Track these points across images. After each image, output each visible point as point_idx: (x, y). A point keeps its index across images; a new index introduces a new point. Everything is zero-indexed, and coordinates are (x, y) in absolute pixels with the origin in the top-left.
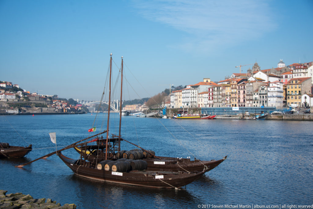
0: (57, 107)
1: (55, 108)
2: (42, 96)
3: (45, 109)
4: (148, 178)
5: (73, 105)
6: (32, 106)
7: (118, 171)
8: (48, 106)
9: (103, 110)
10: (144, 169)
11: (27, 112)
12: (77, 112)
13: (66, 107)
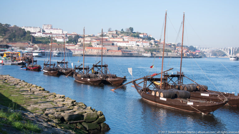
0: (179, 52)
1: (178, 53)
2: (168, 43)
3: (169, 54)
4: (183, 103)
5: (192, 51)
6: (160, 51)
7: (164, 97)
8: (172, 51)
9: (218, 55)
10: (187, 98)
11: (157, 55)
12: (195, 56)
13: (186, 52)
